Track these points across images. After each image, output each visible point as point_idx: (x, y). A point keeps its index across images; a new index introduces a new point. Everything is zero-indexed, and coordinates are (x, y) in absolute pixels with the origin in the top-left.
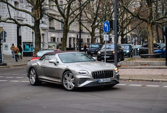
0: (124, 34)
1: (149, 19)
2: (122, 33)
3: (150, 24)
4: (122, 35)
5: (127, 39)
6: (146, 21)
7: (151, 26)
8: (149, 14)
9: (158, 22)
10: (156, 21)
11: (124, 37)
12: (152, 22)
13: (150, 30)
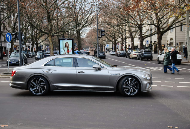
0: (38, 43)
1: (50, 32)
2: (37, 43)
3: (51, 36)
4: (37, 44)
5: (40, 47)
6: (48, 34)
7: (52, 38)
8: (49, 29)
9: (56, 34)
10: (54, 34)
11: (39, 45)
12: (52, 35)
13: (51, 40)
